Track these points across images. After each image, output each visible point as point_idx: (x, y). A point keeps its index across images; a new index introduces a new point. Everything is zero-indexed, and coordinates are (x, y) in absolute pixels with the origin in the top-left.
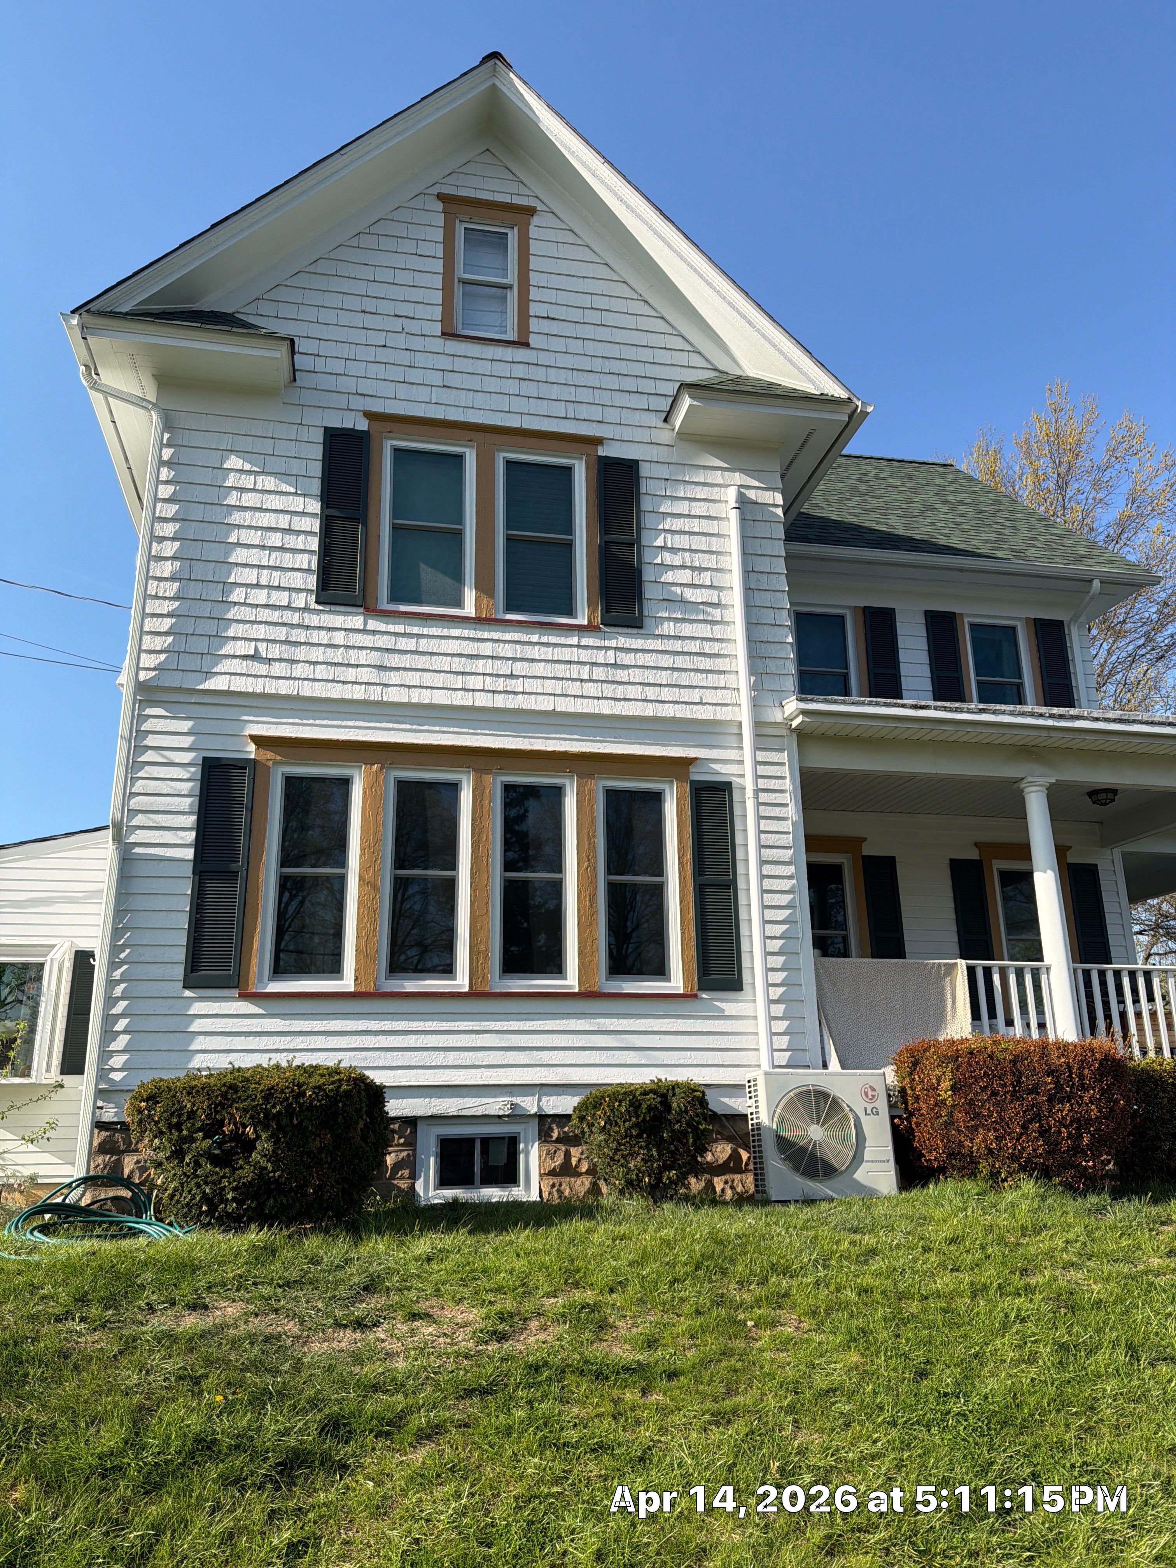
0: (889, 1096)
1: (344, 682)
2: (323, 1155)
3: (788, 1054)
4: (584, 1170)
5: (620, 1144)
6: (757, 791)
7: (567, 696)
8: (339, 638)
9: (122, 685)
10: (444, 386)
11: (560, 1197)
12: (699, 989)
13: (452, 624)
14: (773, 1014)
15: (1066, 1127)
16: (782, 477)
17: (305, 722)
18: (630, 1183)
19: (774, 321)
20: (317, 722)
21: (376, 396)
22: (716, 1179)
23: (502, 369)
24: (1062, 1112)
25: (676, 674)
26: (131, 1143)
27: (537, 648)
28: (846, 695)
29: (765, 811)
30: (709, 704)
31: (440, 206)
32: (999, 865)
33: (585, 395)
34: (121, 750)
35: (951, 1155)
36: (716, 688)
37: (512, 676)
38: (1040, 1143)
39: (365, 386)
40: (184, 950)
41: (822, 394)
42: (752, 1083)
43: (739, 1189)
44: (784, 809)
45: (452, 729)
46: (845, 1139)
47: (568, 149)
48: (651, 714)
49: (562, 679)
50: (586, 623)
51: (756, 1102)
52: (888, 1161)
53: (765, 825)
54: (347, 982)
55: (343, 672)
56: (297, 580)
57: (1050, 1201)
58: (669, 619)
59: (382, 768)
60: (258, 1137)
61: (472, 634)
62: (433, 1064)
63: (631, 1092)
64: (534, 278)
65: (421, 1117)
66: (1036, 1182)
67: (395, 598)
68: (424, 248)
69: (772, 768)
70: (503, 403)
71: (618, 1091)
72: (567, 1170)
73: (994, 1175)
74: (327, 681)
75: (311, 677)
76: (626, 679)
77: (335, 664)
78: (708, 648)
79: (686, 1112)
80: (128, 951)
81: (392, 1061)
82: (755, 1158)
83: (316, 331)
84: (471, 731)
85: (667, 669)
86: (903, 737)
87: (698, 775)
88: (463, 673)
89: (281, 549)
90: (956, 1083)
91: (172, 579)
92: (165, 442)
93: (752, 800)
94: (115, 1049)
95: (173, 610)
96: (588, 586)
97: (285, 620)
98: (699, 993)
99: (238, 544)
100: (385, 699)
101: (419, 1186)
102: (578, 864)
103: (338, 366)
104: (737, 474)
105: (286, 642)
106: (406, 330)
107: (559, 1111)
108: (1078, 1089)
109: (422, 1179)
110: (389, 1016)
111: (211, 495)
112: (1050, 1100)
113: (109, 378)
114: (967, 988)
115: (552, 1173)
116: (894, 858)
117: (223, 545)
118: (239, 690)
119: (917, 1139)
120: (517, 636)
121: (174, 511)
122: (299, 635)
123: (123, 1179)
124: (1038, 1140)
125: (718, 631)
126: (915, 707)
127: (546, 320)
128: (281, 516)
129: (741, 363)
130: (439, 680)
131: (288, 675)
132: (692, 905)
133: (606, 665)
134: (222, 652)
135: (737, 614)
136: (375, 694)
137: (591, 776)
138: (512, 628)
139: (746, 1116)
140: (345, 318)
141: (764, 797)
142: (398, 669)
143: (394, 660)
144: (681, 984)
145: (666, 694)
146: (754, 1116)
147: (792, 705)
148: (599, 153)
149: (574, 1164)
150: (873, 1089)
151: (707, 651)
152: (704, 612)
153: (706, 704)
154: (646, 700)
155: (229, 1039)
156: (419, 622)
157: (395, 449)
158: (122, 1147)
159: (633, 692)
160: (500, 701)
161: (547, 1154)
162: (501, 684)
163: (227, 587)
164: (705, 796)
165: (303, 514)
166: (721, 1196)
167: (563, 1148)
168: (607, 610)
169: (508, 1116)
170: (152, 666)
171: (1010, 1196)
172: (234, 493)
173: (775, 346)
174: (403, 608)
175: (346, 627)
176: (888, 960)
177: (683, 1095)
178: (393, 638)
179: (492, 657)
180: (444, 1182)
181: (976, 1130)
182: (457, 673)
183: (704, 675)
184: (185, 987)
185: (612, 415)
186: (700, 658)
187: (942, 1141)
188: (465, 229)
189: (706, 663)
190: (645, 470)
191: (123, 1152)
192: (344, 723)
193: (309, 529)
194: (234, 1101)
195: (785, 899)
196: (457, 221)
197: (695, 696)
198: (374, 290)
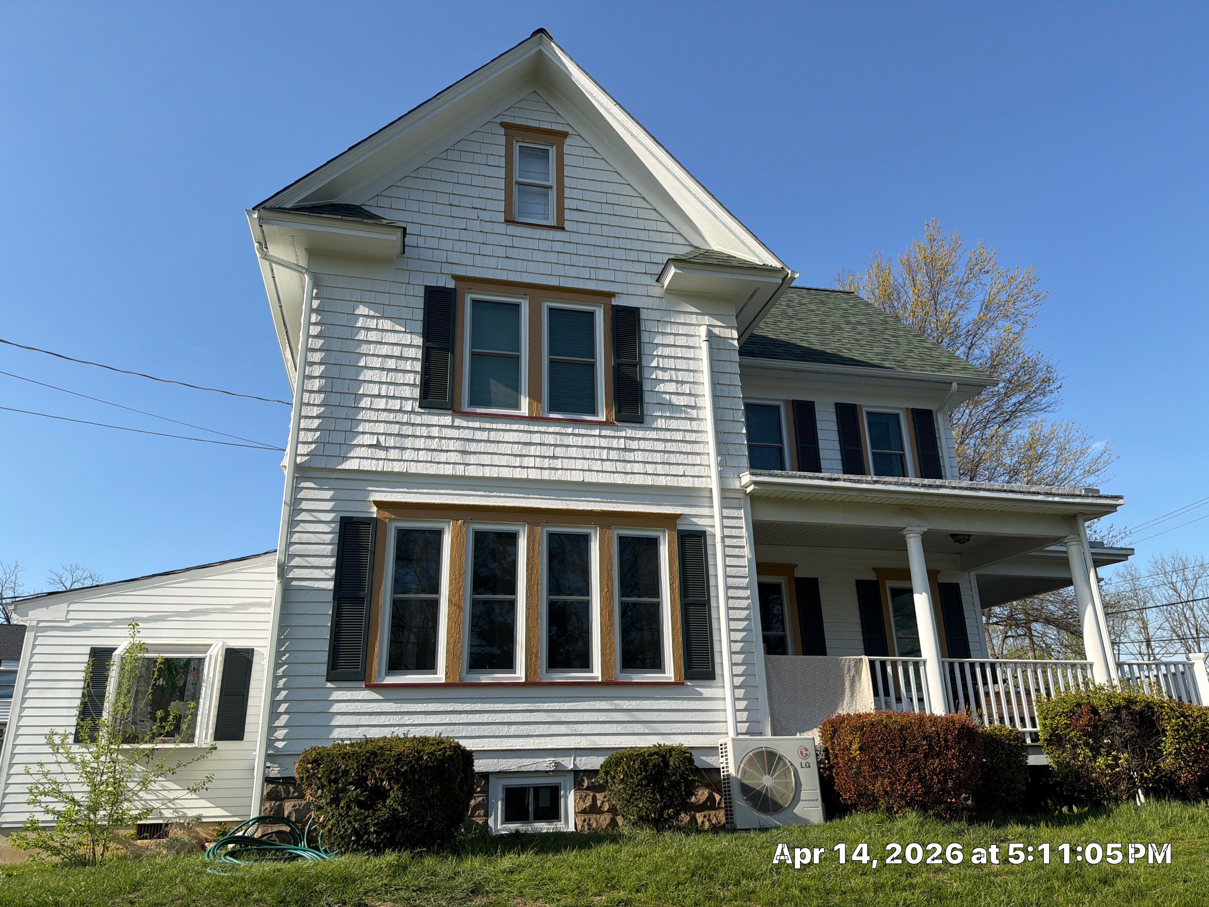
0: (817, 755)
1: (438, 463)
2: (435, 801)
3: (747, 724)
4: (606, 809)
5: (634, 791)
6: (723, 538)
7: (592, 471)
8: (435, 432)
9: (285, 467)
10: (507, 257)
11: (589, 829)
12: (685, 679)
13: (513, 421)
14: (736, 696)
15: (937, 776)
16: (737, 317)
17: (411, 490)
18: (641, 818)
19: (732, 215)
20: (420, 491)
21: (460, 264)
22: (698, 815)
23: (546, 246)
24: (933, 764)
25: (666, 455)
26: (289, 792)
27: (571, 437)
28: (782, 470)
29: (729, 551)
30: (690, 476)
31: (502, 131)
32: (890, 584)
33: (602, 263)
34: (284, 512)
35: (860, 795)
36: (694, 465)
37: (554, 457)
38: (919, 786)
39: (453, 257)
40: (327, 654)
41: (764, 265)
42: (723, 746)
43: (714, 821)
44: (742, 550)
45: (512, 495)
46: (787, 785)
47: (591, 94)
48: (650, 483)
49: (588, 459)
50: (604, 420)
51: (727, 759)
52: (817, 800)
53: (730, 561)
54: (440, 676)
55: (438, 455)
56: (407, 392)
57: (927, 827)
58: (661, 417)
59: (464, 523)
60: (392, 788)
61: (526, 428)
62: (501, 734)
63: (641, 754)
64: (567, 182)
65: (492, 773)
66: (917, 814)
67: (474, 402)
68: (492, 161)
69: (733, 521)
70: (547, 269)
71: (632, 754)
72: (594, 809)
73: (889, 809)
74: (427, 462)
75: (415, 459)
76: (632, 459)
77: (432, 450)
78: (689, 437)
79: (679, 767)
80: (287, 655)
81: (472, 732)
82: (725, 799)
83: (417, 218)
84: (526, 496)
85: (660, 451)
86: (823, 499)
87: (682, 526)
88: (520, 456)
89: (395, 370)
90: (862, 745)
91: (319, 391)
92: (314, 295)
93: (720, 543)
94: (279, 725)
95: (320, 414)
96: (605, 394)
97: (397, 419)
98: (685, 682)
99: (366, 367)
100: (467, 474)
101: (491, 822)
102: (601, 590)
103: (434, 243)
104: (706, 317)
105: (399, 435)
106: (480, 218)
107: (589, 767)
108: (944, 749)
109: (493, 816)
110: (470, 700)
111: (346, 333)
112: (926, 757)
113: (274, 250)
114: (870, 676)
115: (584, 812)
116: (817, 579)
117: (355, 368)
118: (366, 469)
119: (836, 784)
120: (557, 429)
121: (320, 344)
122: (409, 430)
123: (284, 818)
124: (918, 784)
125: (695, 425)
126: (830, 479)
127: (575, 211)
128: (395, 347)
129: (709, 241)
130: (504, 460)
131: (400, 458)
132: (679, 618)
133: (619, 449)
134: (355, 442)
135: (707, 413)
136: (460, 471)
137: (609, 527)
138: (553, 424)
139: (719, 769)
140: (438, 209)
141: (728, 542)
142: (475, 453)
143: (473, 447)
144: (672, 675)
145: (660, 469)
146: (725, 770)
147: (746, 478)
148: (612, 98)
149: (599, 805)
150: (807, 750)
151: (688, 439)
152: (686, 412)
153: (687, 476)
154: (646, 474)
155: (358, 717)
156: (490, 420)
157: (473, 301)
158: (283, 796)
159: (637, 468)
160: (546, 475)
161: (580, 798)
162: (546, 463)
163: (358, 397)
164: (688, 541)
165: (410, 346)
166: (701, 826)
167: (591, 794)
168: (619, 411)
169: (552, 771)
170: (306, 453)
171: (900, 824)
172: (363, 331)
173: (732, 232)
174: (479, 410)
175: (440, 424)
176: (815, 657)
177: (677, 756)
178: (472, 431)
179: (540, 444)
180: (508, 818)
181: (877, 778)
182: (516, 456)
183: (686, 456)
184: (328, 680)
185: (620, 277)
186: (683, 444)
187: (854, 786)
188: (520, 146)
189: (688, 448)
190: (644, 315)
191: (284, 799)
192: (438, 491)
193: (414, 356)
194: (375, 763)
195: (744, 614)
196: (514, 141)
197: (680, 470)
198: (458, 189)
